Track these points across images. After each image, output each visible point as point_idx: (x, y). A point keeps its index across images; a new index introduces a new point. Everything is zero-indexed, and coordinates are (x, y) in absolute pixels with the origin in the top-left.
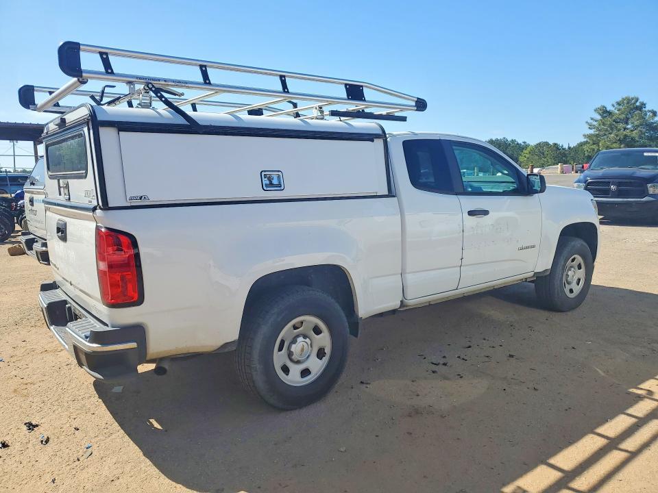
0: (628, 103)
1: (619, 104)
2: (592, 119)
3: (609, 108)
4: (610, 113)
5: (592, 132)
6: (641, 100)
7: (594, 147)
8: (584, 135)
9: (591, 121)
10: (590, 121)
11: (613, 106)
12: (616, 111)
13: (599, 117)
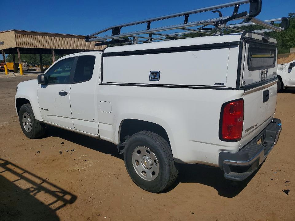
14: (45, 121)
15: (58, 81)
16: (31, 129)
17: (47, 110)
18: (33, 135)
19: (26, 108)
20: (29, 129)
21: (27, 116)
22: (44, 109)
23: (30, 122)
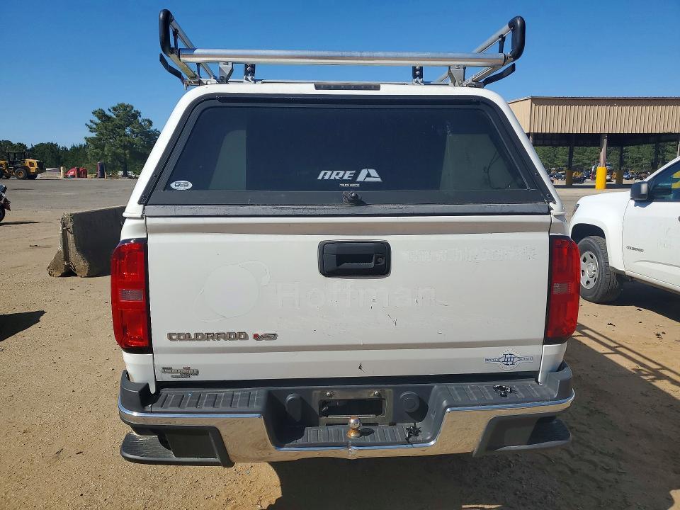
0: (125, 110)
1: (115, 109)
2: (91, 121)
3: (107, 113)
4: (109, 118)
5: (94, 135)
6: (135, 109)
7: (98, 150)
8: (86, 138)
9: (92, 124)
10: (90, 124)
11: (109, 110)
12: (114, 117)
13: (98, 121)
14: (628, 273)
15: (671, 196)
16: (592, 284)
17: (641, 250)
18: (596, 295)
19: (591, 243)
20: (588, 282)
21: (589, 258)
22: (634, 249)
23: (595, 271)
